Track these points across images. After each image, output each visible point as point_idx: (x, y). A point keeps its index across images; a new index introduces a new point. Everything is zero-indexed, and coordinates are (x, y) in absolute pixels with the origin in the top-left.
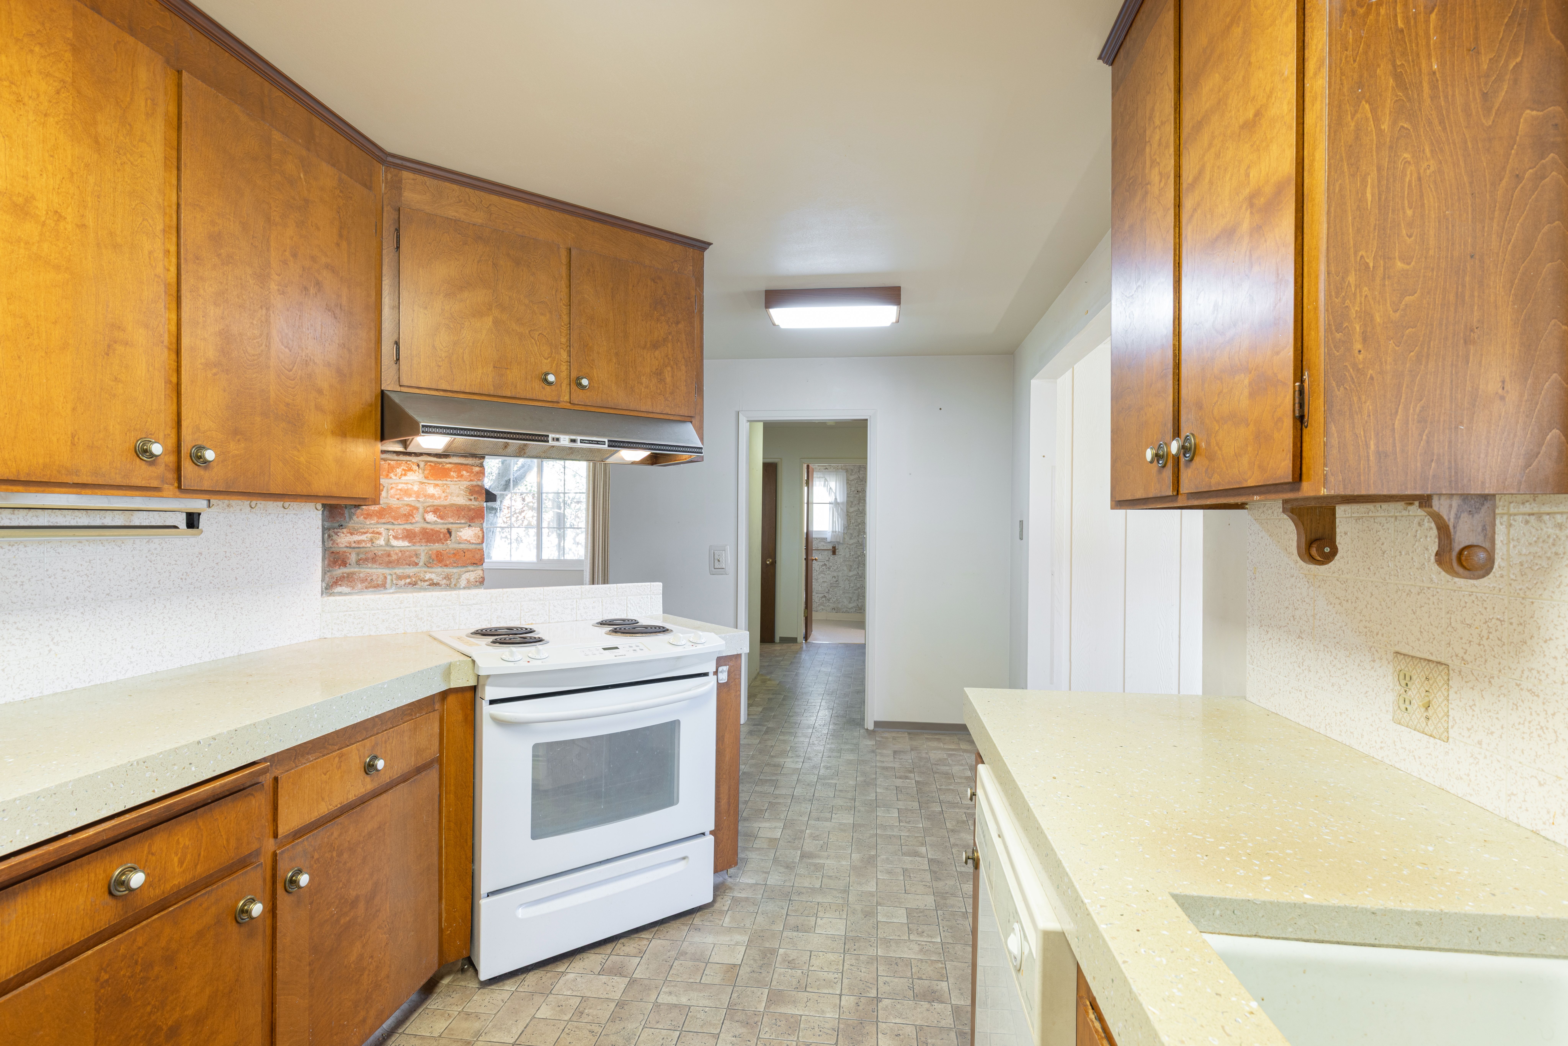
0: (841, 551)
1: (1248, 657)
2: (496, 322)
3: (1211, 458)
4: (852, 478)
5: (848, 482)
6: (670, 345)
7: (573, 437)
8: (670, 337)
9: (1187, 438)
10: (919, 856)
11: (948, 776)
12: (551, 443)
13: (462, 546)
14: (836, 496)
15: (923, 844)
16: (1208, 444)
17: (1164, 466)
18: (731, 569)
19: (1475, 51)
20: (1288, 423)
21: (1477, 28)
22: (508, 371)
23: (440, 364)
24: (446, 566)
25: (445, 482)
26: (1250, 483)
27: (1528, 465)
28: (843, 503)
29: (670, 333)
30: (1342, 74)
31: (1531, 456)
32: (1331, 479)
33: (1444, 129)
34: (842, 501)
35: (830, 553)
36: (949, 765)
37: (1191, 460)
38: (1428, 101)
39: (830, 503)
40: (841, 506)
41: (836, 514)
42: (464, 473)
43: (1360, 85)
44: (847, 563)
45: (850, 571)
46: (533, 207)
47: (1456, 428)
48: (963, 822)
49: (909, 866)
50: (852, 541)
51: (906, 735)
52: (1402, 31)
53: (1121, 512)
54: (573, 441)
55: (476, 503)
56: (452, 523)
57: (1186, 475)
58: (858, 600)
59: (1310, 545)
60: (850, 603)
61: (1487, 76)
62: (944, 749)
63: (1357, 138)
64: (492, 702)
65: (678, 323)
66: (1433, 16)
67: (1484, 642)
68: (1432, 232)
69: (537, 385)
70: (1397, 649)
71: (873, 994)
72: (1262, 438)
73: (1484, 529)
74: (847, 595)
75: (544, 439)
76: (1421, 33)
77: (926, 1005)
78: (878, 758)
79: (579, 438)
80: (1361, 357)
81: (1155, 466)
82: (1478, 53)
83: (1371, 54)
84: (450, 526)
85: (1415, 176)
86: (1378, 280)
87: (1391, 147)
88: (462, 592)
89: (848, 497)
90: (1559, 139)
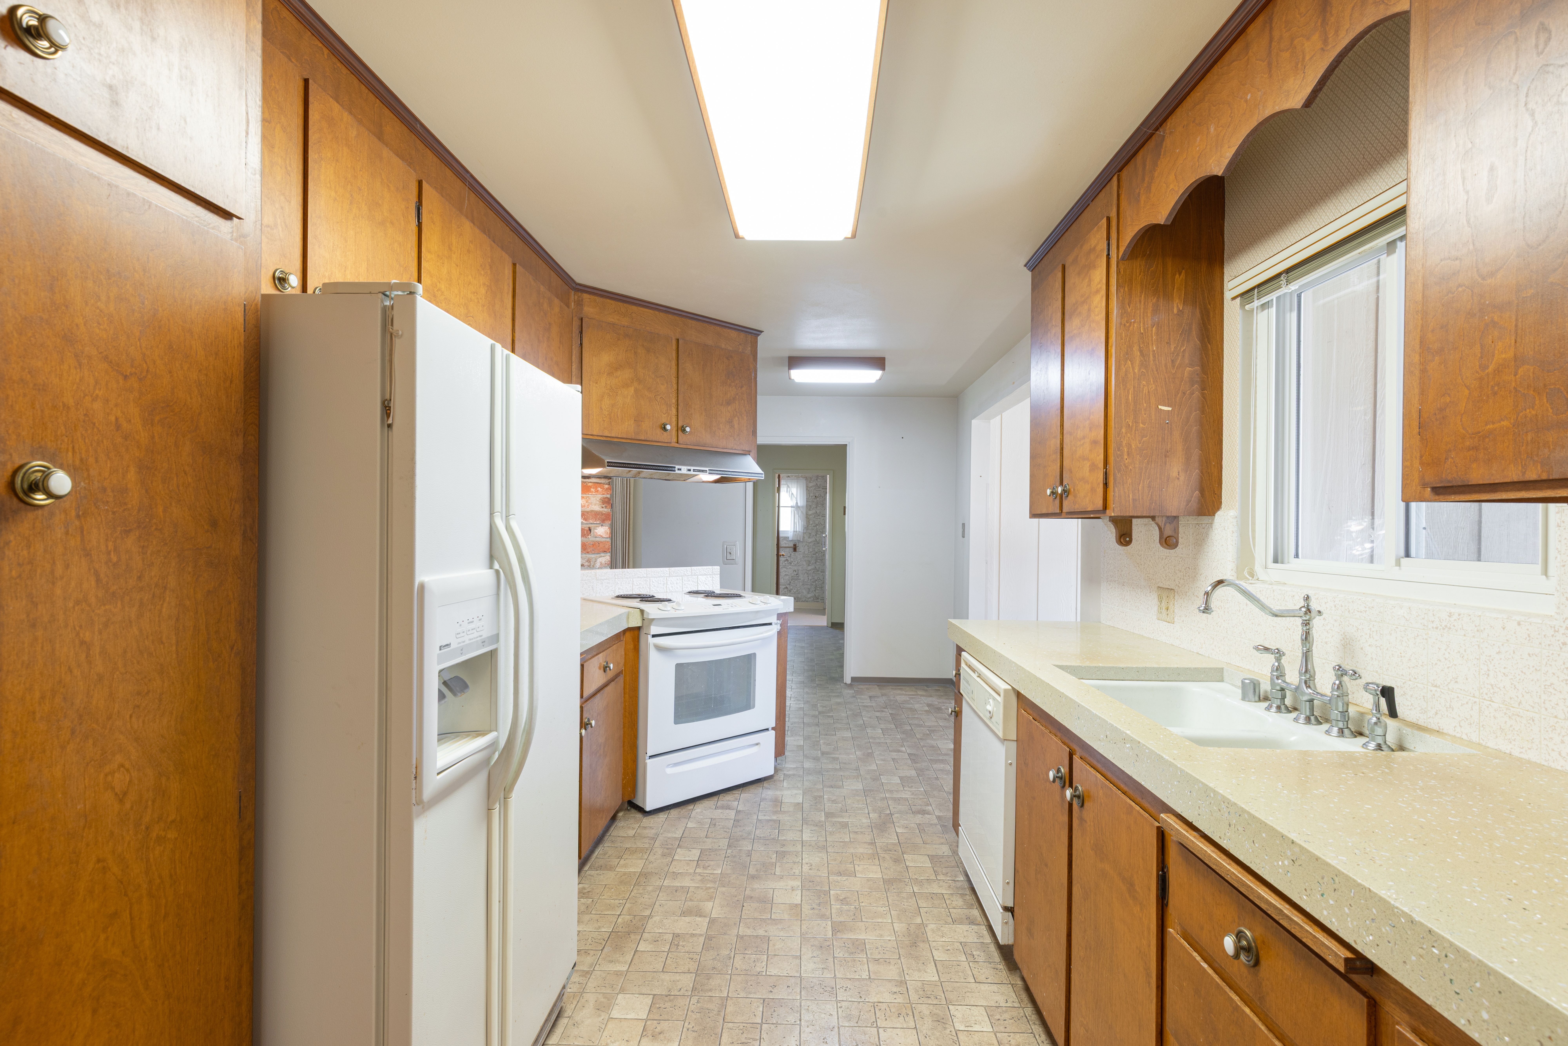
0: (801, 548)
1: (1101, 599)
2: (636, 391)
3: (1075, 497)
4: (811, 485)
5: (808, 489)
6: (737, 402)
7: (689, 468)
8: (737, 397)
9: (1065, 486)
10: (901, 752)
11: (912, 710)
12: (677, 472)
13: (597, 539)
14: (797, 501)
15: (903, 746)
16: (1074, 490)
17: (1056, 498)
18: (740, 560)
19: (1168, 343)
20: (1101, 486)
21: (1170, 335)
22: (643, 423)
23: (605, 419)
24: (588, 553)
25: (588, 495)
26: (1089, 509)
27: (1187, 505)
28: (803, 507)
29: (737, 394)
30: (1120, 349)
31: (1188, 502)
32: (1116, 509)
33: (1158, 373)
34: (802, 505)
35: (792, 550)
36: (911, 704)
37: (1067, 496)
38: (1152, 362)
39: (792, 507)
40: (801, 509)
41: (797, 516)
42: (599, 489)
43: (1127, 354)
44: (806, 559)
45: (809, 565)
46: (657, 312)
47: (1162, 490)
48: (928, 734)
49: (896, 757)
50: (810, 540)
51: (876, 686)
52: (1142, 334)
53: (1036, 520)
54: (689, 470)
55: (606, 510)
56: (592, 524)
57: (1066, 503)
58: (815, 591)
59: (1120, 537)
60: (808, 593)
61: (1173, 353)
62: (906, 695)
63: (1126, 375)
64: (654, 636)
65: (742, 387)
66: (1154, 328)
67: (1185, 578)
68: (1153, 413)
69: (659, 431)
70: (1158, 585)
71: (888, 812)
72: (1093, 490)
73: (1175, 529)
74: (806, 586)
75: (672, 469)
76: (1150, 335)
77: (920, 816)
78: (859, 700)
79: (692, 468)
80: (1127, 461)
81: (1052, 498)
82: (1170, 344)
83: (1131, 342)
84: (590, 526)
85: (1147, 391)
86: (1133, 431)
87: (1138, 379)
88: (598, 571)
89: (807, 501)
90: (1198, 379)
